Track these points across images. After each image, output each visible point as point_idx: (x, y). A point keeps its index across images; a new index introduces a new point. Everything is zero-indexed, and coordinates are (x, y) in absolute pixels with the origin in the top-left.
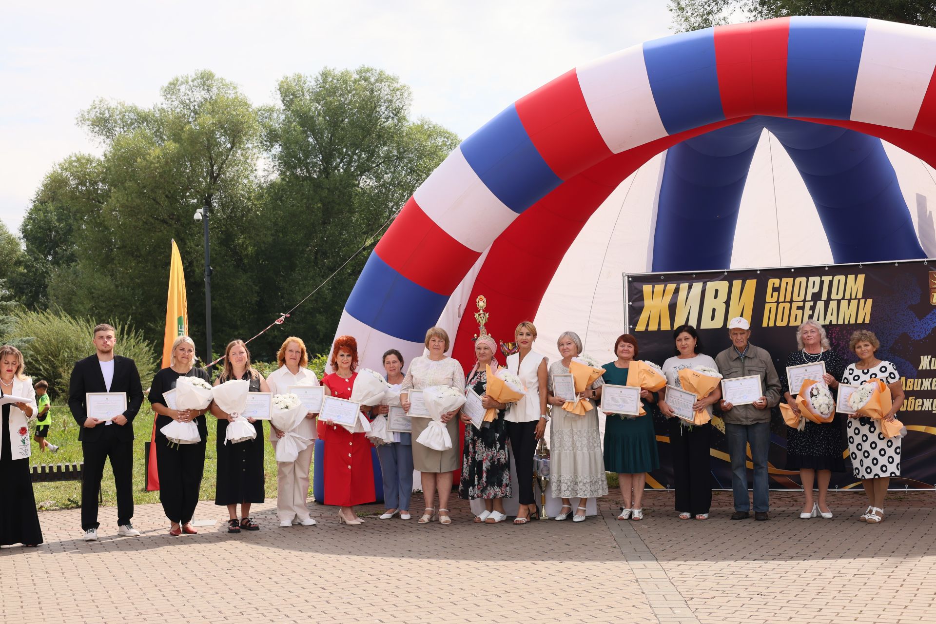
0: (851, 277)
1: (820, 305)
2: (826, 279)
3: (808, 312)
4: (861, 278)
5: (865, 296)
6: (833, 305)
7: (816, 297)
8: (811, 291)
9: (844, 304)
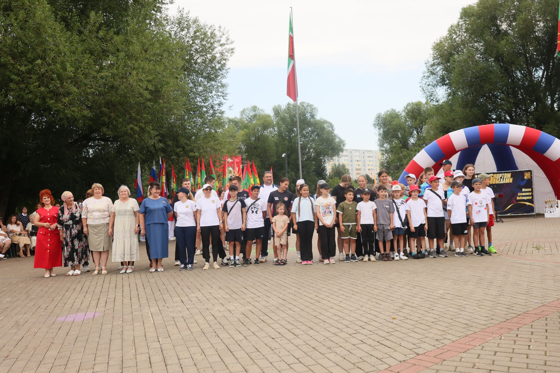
0: (508, 174)
1: (502, 179)
2: (503, 174)
3: (499, 181)
4: (510, 174)
5: (511, 177)
6: (504, 179)
7: (501, 178)
8: (500, 177)
9: (507, 179)
